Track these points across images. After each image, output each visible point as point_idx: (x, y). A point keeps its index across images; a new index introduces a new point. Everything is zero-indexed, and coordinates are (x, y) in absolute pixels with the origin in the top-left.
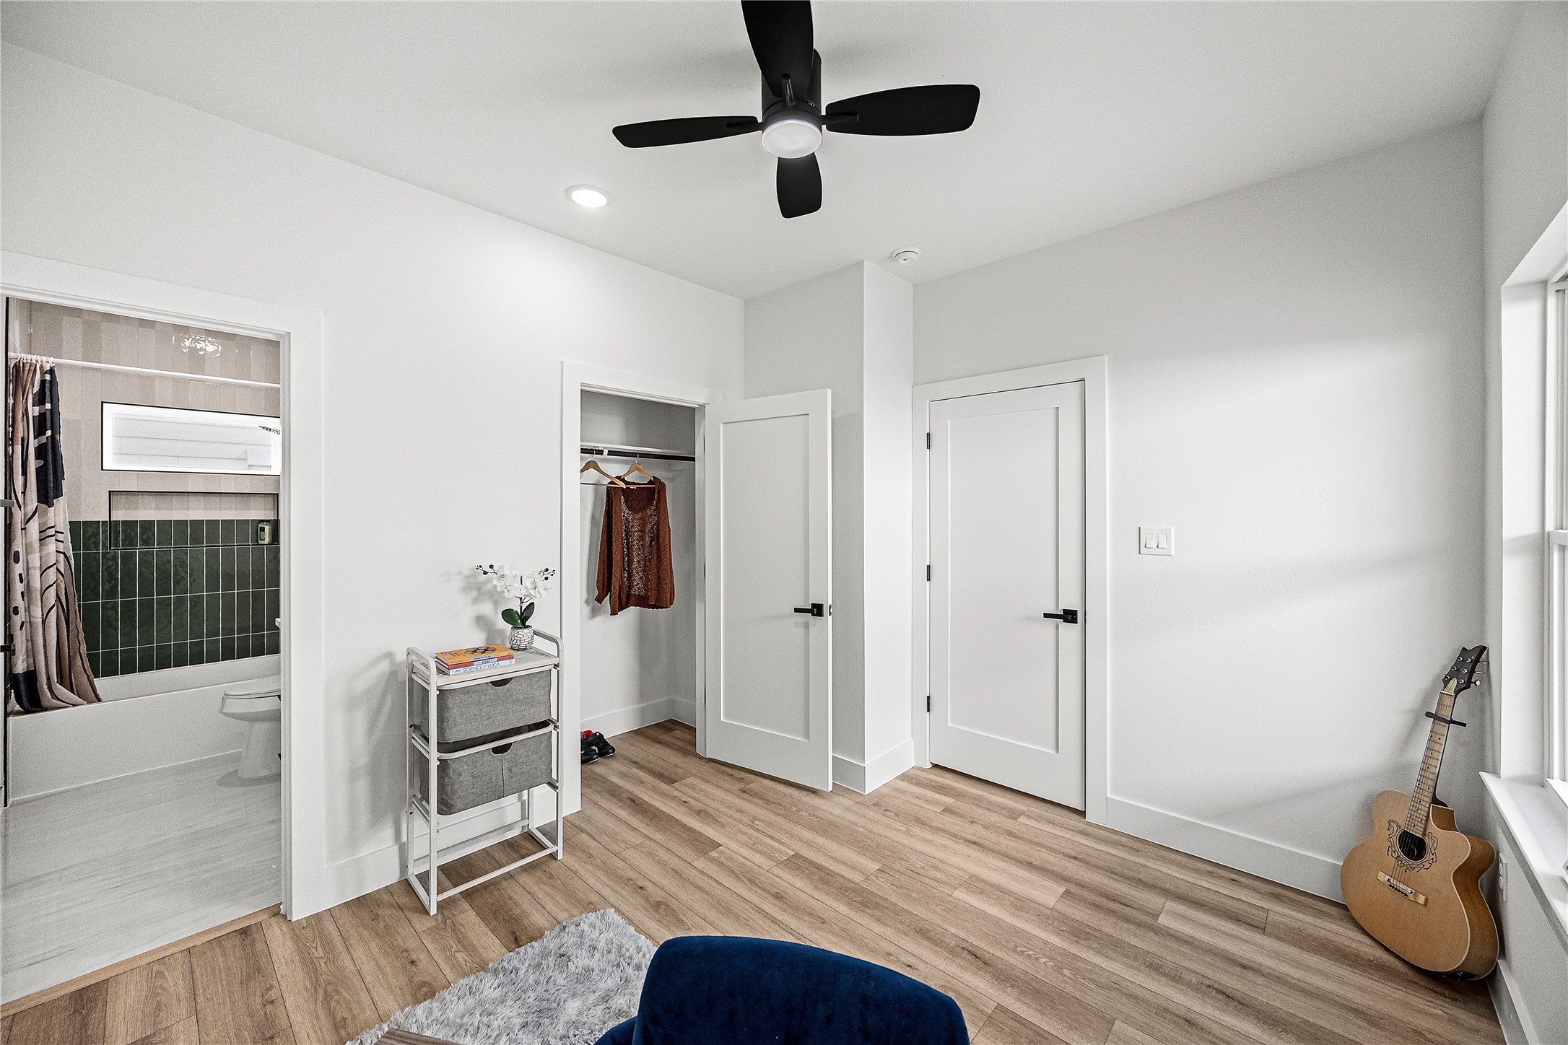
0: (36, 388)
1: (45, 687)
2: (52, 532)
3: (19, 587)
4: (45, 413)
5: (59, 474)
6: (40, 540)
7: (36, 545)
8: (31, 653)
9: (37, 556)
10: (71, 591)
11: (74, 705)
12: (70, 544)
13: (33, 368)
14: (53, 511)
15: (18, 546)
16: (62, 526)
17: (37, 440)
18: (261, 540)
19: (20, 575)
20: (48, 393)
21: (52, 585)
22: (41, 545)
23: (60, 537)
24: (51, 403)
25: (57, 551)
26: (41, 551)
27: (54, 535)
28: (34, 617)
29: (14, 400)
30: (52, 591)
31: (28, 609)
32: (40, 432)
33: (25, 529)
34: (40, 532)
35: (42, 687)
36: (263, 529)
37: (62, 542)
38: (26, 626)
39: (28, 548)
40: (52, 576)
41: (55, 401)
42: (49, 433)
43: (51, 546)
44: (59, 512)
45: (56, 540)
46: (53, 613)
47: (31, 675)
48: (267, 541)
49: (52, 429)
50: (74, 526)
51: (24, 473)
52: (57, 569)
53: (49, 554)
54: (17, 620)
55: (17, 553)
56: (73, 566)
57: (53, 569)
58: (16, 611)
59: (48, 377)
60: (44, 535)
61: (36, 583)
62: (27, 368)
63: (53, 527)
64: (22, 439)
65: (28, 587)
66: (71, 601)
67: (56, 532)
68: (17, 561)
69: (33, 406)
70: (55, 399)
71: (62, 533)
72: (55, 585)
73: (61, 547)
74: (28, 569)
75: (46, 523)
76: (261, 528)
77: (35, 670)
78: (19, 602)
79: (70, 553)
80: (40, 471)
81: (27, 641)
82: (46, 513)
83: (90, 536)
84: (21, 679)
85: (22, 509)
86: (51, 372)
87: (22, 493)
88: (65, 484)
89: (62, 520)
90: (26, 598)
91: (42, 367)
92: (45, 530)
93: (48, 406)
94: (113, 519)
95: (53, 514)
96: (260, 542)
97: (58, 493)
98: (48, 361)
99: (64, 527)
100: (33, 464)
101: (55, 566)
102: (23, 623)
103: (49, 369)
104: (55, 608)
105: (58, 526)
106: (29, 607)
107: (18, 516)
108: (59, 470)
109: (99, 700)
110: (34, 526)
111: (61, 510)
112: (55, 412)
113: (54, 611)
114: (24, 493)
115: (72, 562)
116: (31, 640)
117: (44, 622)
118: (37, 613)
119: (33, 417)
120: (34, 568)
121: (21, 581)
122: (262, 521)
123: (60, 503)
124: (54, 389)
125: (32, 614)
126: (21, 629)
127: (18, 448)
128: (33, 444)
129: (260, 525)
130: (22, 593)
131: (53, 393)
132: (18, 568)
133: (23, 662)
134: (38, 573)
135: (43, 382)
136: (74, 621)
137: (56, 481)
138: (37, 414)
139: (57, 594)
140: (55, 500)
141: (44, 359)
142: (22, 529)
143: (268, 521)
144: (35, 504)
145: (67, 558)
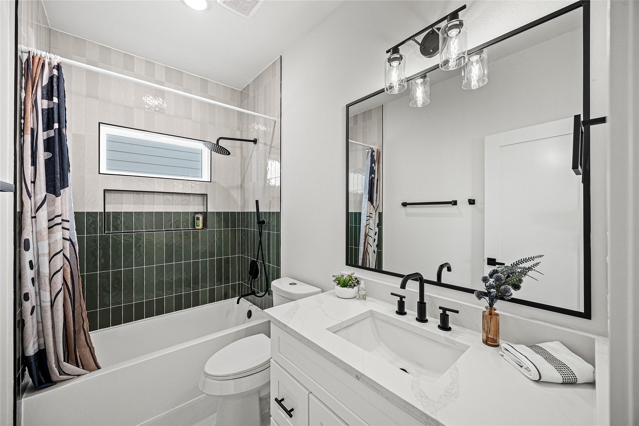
0: (45, 82)
1: (54, 366)
2: (58, 220)
3: (29, 274)
4: (53, 108)
5: (66, 167)
6: (49, 228)
7: (45, 232)
8: (41, 334)
9: (46, 243)
10: (76, 273)
11: (78, 375)
12: (75, 232)
13: (42, 62)
14: (60, 201)
15: (27, 234)
16: (68, 214)
17: (46, 132)
18: (197, 226)
19: (31, 262)
20: (55, 87)
21: (59, 271)
22: (49, 233)
23: (66, 225)
24: (58, 98)
25: (64, 238)
26: (49, 238)
27: (60, 224)
28: (44, 302)
29: (26, 93)
30: (60, 276)
31: (38, 294)
32: (48, 126)
33: (35, 217)
34: (49, 221)
35: (51, 366)
36: (198, 219)
37: (68, 229)
38: (37, 310)
39: (38, 234)
40: (59, 261)
41: (61, 96)
42: (56, 126)
43: (58, 233)
44: (65, 201)
45: (63, 228)
46: (60, 298)
47: (42, 354)
48: (200, 227)
49: (59, 122)
50: (78, 216)
51: (34, 163)
52: (64, 255)
53: (56, 241)
54: (28, 305)
55: (27, 241)
56: (77, 252)
57: (60, 256)
58: (27, 297)
59: (55, 72)
60: (52, 223)
61: (45, 270)
62: (36, 60)
63: (60, 216)
64: (32, 130)
65: (38, 273)
66: (76, 281)
67: (63, 220)
68: (27, 248)
69: (42, 99)
70: (62, 94)
71: (68, 221)
72: (62, 270)
73: (67, 234)
74: (38, 256)
75: (54, 211)
76: (197, 218)
77: (45, 349)
78: (29, 288)
79: (75, 240)
80: (49, 163)
81: (38, 322)
82: (54, 201)
83: (91, 224)
84: (32, 360)
85: (32, 198)
86: (58, 67)
87: (32, 182)
88: (71, 176)
89: (68, 210)
90: (36, 283)
91: (50, 64)
92: (53, 219)
93: (55, 100)
94: (106, 211)
95: (60, 203)
96: (197, 228)
97: (64, 184)
98: (56, 59)
99: (70, 216)
100: (42, 156)
101: (62, 253)
102: (33, 308)
103: (56, 64)
104: (62, 292)
105: (64, 215)
106: (39, 292)
107: (28, 205)
108: (66, 162)
109: (99, 368)
110: (43, 215)
111: (67, 200)
112: (61, 106)
113: (61, 294)
114: (34, 182)
115: (77, 248)
116: (41, 322)
117: (52, 306)
118: (46, 297)
119: (42, 109)
120: (44, 254)
121: (32, 267)
122: (197, 213)
123: (66, 193)
124: (61, 85)
125: (42, 299)
126: (31, 314)
127: (28, 138)
128: (42, 136)
129: (196, 216)
130: (33, 279)
131: (61, 88)
132: (28, 256)
133: (34, 344)
134: (47, 259)
135: (51, 78)
136: (79, 300)
137: (63, 172)
138: (45, 107)
139: (64, 278)
140: (62, 191)
141: (52, 56)
142: (32, 218)
143: (201, 213)
144: (44, 193)
145: (72, 244)
